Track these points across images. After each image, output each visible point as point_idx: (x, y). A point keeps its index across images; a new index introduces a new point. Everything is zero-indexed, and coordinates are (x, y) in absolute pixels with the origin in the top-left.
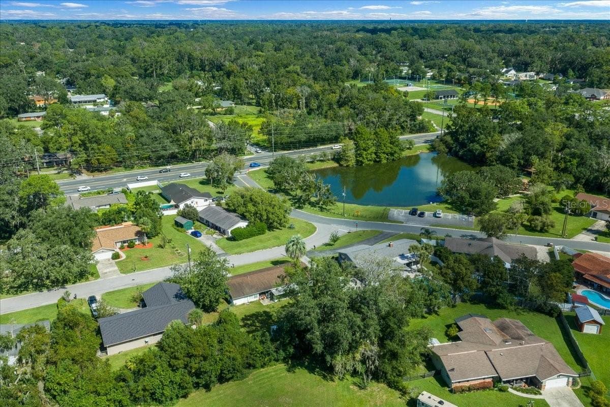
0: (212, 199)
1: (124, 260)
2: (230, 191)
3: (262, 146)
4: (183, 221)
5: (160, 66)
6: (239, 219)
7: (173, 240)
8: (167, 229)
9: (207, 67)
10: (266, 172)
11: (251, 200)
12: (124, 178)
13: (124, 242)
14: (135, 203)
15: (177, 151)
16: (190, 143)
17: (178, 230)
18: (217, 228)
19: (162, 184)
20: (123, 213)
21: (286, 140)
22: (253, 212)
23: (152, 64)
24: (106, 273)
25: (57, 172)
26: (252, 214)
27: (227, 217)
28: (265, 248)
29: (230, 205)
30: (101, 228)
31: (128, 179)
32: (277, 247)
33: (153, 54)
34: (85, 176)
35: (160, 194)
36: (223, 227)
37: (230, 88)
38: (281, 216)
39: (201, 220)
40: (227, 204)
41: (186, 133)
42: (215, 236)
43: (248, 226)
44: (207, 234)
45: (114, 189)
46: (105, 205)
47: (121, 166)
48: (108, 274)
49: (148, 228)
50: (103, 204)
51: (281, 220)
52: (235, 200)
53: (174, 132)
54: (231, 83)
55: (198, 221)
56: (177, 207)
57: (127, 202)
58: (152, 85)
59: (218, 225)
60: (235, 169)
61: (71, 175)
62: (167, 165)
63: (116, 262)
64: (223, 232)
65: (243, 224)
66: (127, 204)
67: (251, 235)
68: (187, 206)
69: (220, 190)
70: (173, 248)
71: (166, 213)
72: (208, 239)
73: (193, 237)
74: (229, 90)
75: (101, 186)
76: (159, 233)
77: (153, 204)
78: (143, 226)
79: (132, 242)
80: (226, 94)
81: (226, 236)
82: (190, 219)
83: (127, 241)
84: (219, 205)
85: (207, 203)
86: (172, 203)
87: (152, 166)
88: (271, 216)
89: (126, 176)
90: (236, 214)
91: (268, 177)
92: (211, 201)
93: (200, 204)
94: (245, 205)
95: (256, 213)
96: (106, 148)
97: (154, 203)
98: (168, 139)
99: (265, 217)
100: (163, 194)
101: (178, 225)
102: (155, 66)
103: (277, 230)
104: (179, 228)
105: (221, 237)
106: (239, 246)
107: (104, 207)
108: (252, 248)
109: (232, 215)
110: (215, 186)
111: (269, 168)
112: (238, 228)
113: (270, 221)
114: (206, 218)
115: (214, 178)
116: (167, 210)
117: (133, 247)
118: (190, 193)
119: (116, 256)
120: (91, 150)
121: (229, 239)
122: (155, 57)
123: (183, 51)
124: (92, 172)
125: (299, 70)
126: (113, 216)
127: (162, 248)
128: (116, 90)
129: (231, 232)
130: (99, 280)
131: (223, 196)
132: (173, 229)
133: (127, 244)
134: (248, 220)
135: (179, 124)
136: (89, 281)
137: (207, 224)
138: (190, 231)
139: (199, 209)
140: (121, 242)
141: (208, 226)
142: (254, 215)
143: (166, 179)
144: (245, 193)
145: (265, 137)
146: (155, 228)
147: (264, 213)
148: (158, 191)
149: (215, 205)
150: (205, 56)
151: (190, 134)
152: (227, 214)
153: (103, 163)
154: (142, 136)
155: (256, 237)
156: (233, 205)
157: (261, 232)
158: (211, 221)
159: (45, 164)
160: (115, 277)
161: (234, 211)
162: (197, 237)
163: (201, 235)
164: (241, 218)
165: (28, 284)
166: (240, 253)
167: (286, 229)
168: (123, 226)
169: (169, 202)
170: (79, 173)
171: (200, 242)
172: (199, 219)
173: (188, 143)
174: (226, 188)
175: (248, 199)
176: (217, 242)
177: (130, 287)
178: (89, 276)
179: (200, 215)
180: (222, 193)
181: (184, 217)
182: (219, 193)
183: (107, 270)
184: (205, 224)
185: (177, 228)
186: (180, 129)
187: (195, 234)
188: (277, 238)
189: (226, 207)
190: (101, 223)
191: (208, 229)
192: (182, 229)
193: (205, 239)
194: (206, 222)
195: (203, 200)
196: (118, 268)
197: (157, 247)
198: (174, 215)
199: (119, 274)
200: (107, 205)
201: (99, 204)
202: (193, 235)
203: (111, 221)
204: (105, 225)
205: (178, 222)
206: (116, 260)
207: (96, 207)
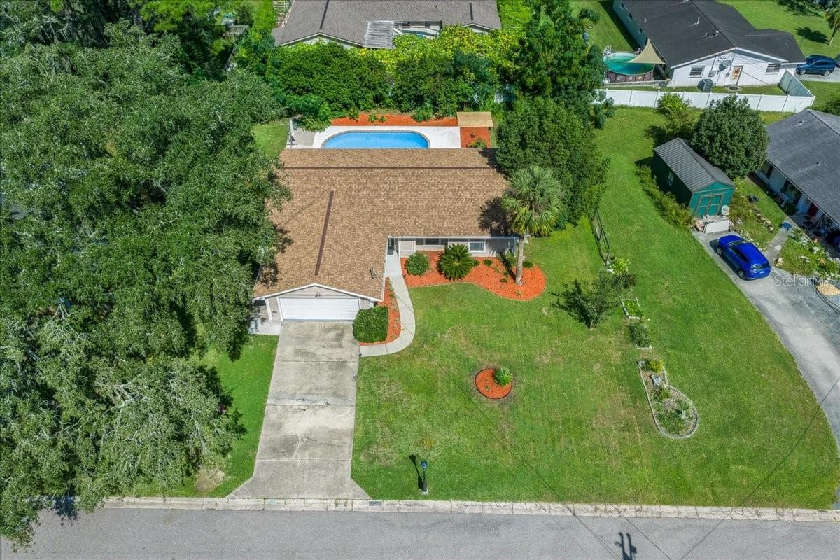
1: (400, 357)
4: (696, 175)
42: (828, 288)
46: (427, 24)
48: (297, 457)
50: (419, 18)
56: (661, 74)
57: (496, 24)
63: (361, 364)
66: (494, 36)
71: (621, 97)
73: (726, 269)
86: (648, 55)
92: (792, 71)
101: (667, 182)
104: (670, 202)
130: (239, 499)
132: (640, 191)
136: (195, 492)
137: (789, 199)
141: (790, 210)
160: (314, 501)
162: (747, 276)
163: (764, 266)
169: (636, 45)
183: (302, 424)
187: (737, 254)
190: (388, 100)
191: (788, 226)
192: (682, 212)
193: (782, 300)
194: (784, 190)
195: (766, 65)
196: (357, 423)
197: (562, 301)
198: (646, 109)
199: (342, 482)
200: (434, 23)
201: (411, 19)
202: (723, 257)
203: (419, 100)
204: (400, 108)
205: (669, 169)
206: (368, 351)
207: (397, 25)
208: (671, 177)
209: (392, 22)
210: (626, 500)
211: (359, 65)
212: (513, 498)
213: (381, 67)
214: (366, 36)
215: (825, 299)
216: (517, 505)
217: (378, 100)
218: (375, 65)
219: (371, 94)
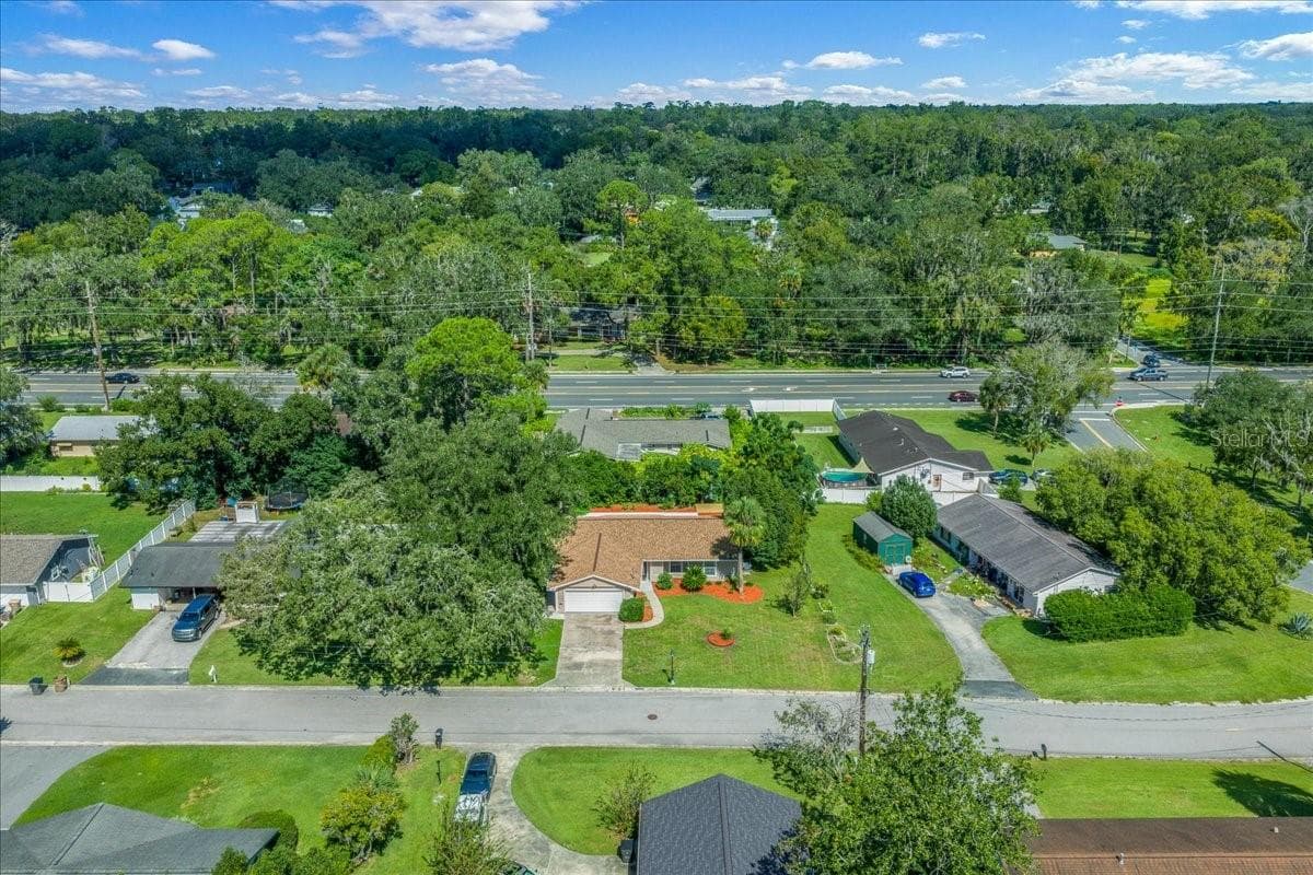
0: (991, 476)
1: (653, 629)
2: (1051, 458)
3: (1162, 348)
4: (881, 531)
5: (910, 161)
6: (1086, 560)
7: (831, 589)
8: (824, 548)
9: (1022, 166)
10: (1175, 416)
11: (1140, 494)
12: (752, 384)
13: (676, 567)
14: (745, 448)
15: (907, 327)
16: (950, 312)
17: (858, 558)
18: (992, 575)
19: (846, 413)
20: (704, 474)
21: (1250, 329)
22: (1143, 542)
23: (892, 157)
24: (578, 666)
25: (599, 352)
26: (1140, 551)
27: (1038, 541)
28: (1187, 696)
29: (1055, 501)
30: (633, 509)
31: (759, 389)
32: (1237, 704)
33: (897, 131)
34: (659, 370)
35: (835, 440)
36: (1017, 577)
37: (1079, 203)
38: (1264, 577)
39: (941, 538)
40: (1042, 497)
41: (941, 279)
42: (982, 603)
43: (1113, 590)
44: (954, 589)
45: (713, 410)
46: (670, 447)
47: (751, 356)
48: (585, 671)
49: (755, 534)
50: (662, 441)
51: (1258, 592)
52: (1075, 487)
53: (910, 275)
54: (1081, 192)
55: (931, 537)
56: (872, 481)
57: (728, 443)
58: (882, 193)
59: (1000, 564)
60: (1081, 393)
61: (627, 363)
62: (874, 366)
63: (626, 632)
64: (1014, 596)
65: (1093, 581)
66: (725, 451)
67: (1125, 630)
68: (901, 482)
69: (1022, 453)
70: (826, 620)
71: (831, 495)
72: (954, 611)
73: (905, 592)
74: (1075, 208)
75: (686, 396)
76: (797, 558)
77: (797, 461)
78: (739, 526)
79: (696, 573)
80: (1065, 219)
81: (1024, 614)
82: (903, 528)
83: (685, 564)
84: (1011, 496)
85: (973, 485)
86: (862, 468)
87: (833, 365)
88: (1220, 570)
89: (755, 382)
90: (1069, 539)
91: (1186, 435)
92: (986, 479)
93: (948, 487)
94: (1113, 511)
95: (1156, 549)
96: (722, 301)
97: (800, 460)
98: (888, 293)
99: (1193, 571)
100: (843, 440)
101: (863, 541)
102: (898, 160)
103: (1236, 629)
104: (864, 553)
105: (1002, 612)
106: (1074, 666)
107: (666, 451)
108: (1129, 683)
109: (1059, 541)
110: (1006, 439)
111: (1188, 408)
112: (1078, 591)
113: (1215, 588)
114: (961, 535)
115: (1004, 415)
116: (841, 486)
117: (698, 589)
118: (921, 446)
119: (634, 611)
120: (684, 303)
121: (1035, 627)
122: (900, 139)
123: (968, 133)
124: (680, 361)
125: (1283, 170)
126: (673, 478)
127: (790, 611)
128: (794, 196)
129: (1049, 600)
130: (547, 688)
131: (1028, 470)
132: (843, 551)
133: (681, 575)
134: (1118, 569)
135: (925, 254)
136: (517, 684)
137: (962, 554)
138: (898, 569)
139: (942, 500)
140: (666, 564)
141: (965, 562)
142: (1145, 556)
143: (860, 398)
144: (1114, 466)
145: (1181, 320)
146: (781, 538)
147: (1193, 555)
148: (830, 430)
149: (997, 496)
150: (1021, 141)
151: (953, 285)
152: (1039, 531)
153: (708, 339)
154: (821, 283)
155: (1145, 639)
156: (1067, 504)
157: (1167, 624)
158: (979, 546)
159: (580, 332)
160: (598, 688)
161: (1065, 526)
162: (919, 596)
163: (933, 591)
164: (1090, 555)
165: (346, 650)
166: (1074, 696)
167: (1272, 628)
168: (695, 514)
169: (853, 462)
170: (648, 359)
171: (925, 616)
172: (937, 535)
173: (942, 310)
174: (1043, 447)
175: (1127, 489)
176: (987, 629)
177: (629, 744)
178: (524, 665)
179: (941, 520)
180: (1025, 462)
181: (885, 518)
182: (1015, 459)
183: (586, 657)
184: (952, 554)
185: (858, 551)
186: (927, 271)
187: (915, 584)
188: (1237, 663)
189: (1039, 509)
190: (638, 495)
191: (960, 571)
192: (872, 558)
193: (944, 607)
194: (959, 548)
195: (961, 473)
196: (624, 656)
197: (774, 604)
198: (858, 505)
199: (616, 680)
200: (676, 446)
201: (656, 442)
202: (903, 586)
203: (664, 493)
204: (647, 501)
205: (863, 532)
206: (629, 626)
207: (643, 447)
208: (865, 538)
209: (639, 445)
210: (809, 689)
211: (615, 466)
212: (732, 687)
213: (633, 469)
214: (619, 452)
215: (978, 608)
216: (734, 690)
217: (629, 495)
218: (627, 466)
219: (624, 490)
